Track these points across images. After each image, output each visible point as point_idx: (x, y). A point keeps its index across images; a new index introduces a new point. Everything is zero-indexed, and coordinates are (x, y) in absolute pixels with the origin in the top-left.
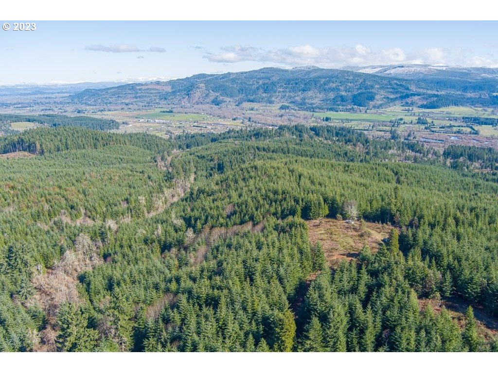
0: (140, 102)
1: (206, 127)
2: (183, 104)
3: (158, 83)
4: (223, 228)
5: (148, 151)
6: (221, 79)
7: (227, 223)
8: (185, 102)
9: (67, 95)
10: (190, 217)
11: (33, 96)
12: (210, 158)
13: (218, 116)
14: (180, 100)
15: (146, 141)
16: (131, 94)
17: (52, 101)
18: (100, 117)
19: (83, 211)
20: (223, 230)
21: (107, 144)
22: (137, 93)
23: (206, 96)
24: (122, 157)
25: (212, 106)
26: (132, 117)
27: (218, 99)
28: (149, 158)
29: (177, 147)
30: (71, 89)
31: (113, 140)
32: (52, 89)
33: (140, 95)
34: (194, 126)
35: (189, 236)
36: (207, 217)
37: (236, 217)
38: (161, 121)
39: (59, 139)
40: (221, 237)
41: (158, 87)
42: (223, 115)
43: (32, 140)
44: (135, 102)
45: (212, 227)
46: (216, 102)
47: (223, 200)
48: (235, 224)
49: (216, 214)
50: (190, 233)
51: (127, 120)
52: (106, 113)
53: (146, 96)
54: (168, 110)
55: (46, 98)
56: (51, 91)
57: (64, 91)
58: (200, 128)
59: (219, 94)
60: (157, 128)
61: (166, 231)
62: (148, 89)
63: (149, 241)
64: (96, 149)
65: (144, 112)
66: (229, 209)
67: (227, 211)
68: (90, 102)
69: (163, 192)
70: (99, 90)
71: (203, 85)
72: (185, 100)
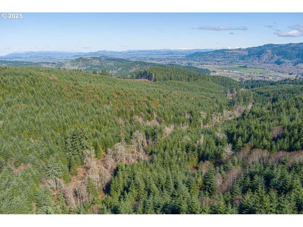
0: (227, 60)
1: (268, 78)
2: (255, 63)
3: (240, 49)
4: (266, 151)
5: (223, 87)
6: (284, 47)
7: (271, 147)
8: (256, 62)
9: (185, 55)
10: (233, 133)
11: (167, 56)
12: (267, 94)
13: (278, 71)
14: (253, 60)
15: (223, 81)
16: (221, 55)
17: (176, 58)
18: (200, 67)
19: (155, 115)
20: (265, 154)
21: (196, 79)
22: (225, 55)
23: (271, 58)
24: (203, 88)
25: (275, 65)
26: (220, 69)
27: (280, 61)
28: (223, 91)
29: (245, 87)
30: (188, 52)
31: (201, 78)
32: (178, 52)
33: (227, 56)
34: (259, 76)
35: (226, 151)
36: (250, 136)
37: (284, 141)
38: (238, 72)
39: (167, 74)
40: (261, 161)
41: (239, 52)
42: (282, 71)
43: (151, 72)
44: (224, 60)
45: (254, 147)
46: (278, 63)
47: (271, 121)
48: (281, 149)
49: (260, 134)
50: (228, 150)
51: (216, 70)
52: (204, 65)
53: (230, 57)
54: (244, 66)
55: (174, 57)
56: (177, 53)
57: (184, 53)
58: (263, 78)
59: (281, 57)
60: (234, 76)
61: (207, 142)
62: (232, 53)
63: (190, 149)
64: (189, 82)
65: (228, 66)
66: (276, 131)
67: (274, 133)
68: (197, 60)
69: (222, 112)
70: (203, 53)
71: (270, 51)
72: (256, 60)
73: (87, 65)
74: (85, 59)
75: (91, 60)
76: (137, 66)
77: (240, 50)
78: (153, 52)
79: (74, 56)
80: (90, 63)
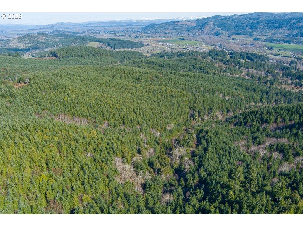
0: (175, 32)
2: (198, 34)
6: (228, 19)
9: (142, 27)
11: (124, 27)
13: (206, 43)
14: (196, 32)
16: (171, 27)
17: (131, 30)
23: (212, 30)
27: (219, 32)
33: (176, 28)
41: (188, 23)
42: (210, 42)
44: (172, 32)
46: (217, 34)
54: (183, 38)
55: (130, 28)
56: (137, 24)
59: (220, 29)
62: (182, 25)
71: (212, 23)
72: (199, 32)
73: (33, 42)
74: (31, 36)
75: (38, 36)
76: (77, 42)
77: (189, 21)
78: (114, 23)
79: (29, 29)
80: (36, 40)
